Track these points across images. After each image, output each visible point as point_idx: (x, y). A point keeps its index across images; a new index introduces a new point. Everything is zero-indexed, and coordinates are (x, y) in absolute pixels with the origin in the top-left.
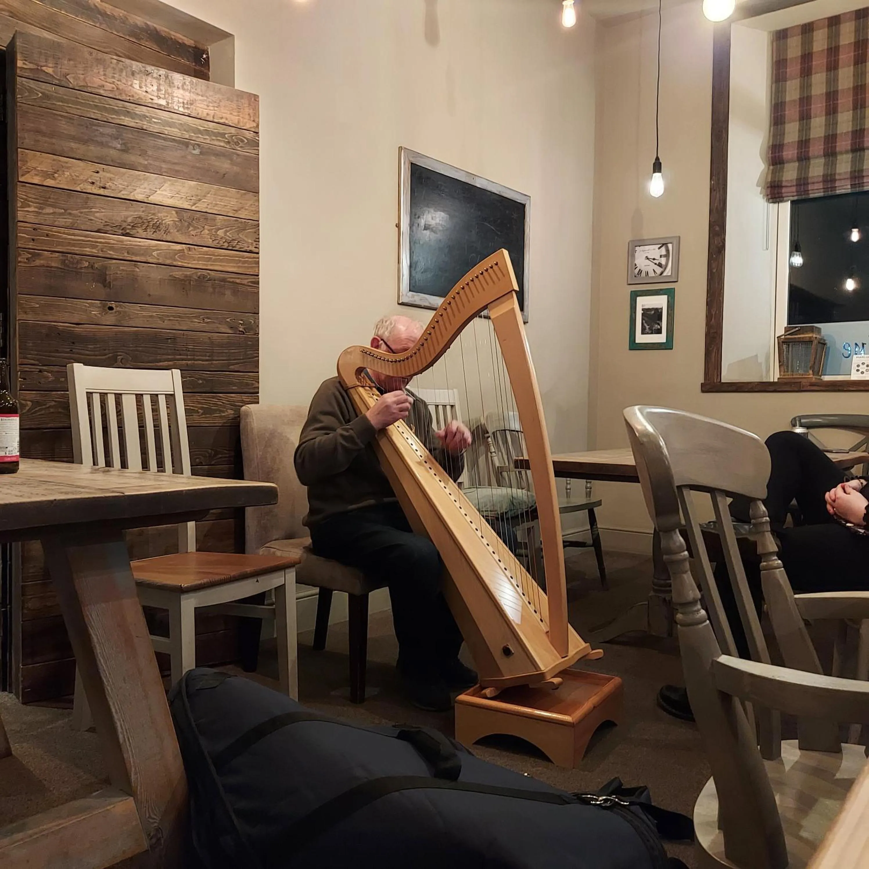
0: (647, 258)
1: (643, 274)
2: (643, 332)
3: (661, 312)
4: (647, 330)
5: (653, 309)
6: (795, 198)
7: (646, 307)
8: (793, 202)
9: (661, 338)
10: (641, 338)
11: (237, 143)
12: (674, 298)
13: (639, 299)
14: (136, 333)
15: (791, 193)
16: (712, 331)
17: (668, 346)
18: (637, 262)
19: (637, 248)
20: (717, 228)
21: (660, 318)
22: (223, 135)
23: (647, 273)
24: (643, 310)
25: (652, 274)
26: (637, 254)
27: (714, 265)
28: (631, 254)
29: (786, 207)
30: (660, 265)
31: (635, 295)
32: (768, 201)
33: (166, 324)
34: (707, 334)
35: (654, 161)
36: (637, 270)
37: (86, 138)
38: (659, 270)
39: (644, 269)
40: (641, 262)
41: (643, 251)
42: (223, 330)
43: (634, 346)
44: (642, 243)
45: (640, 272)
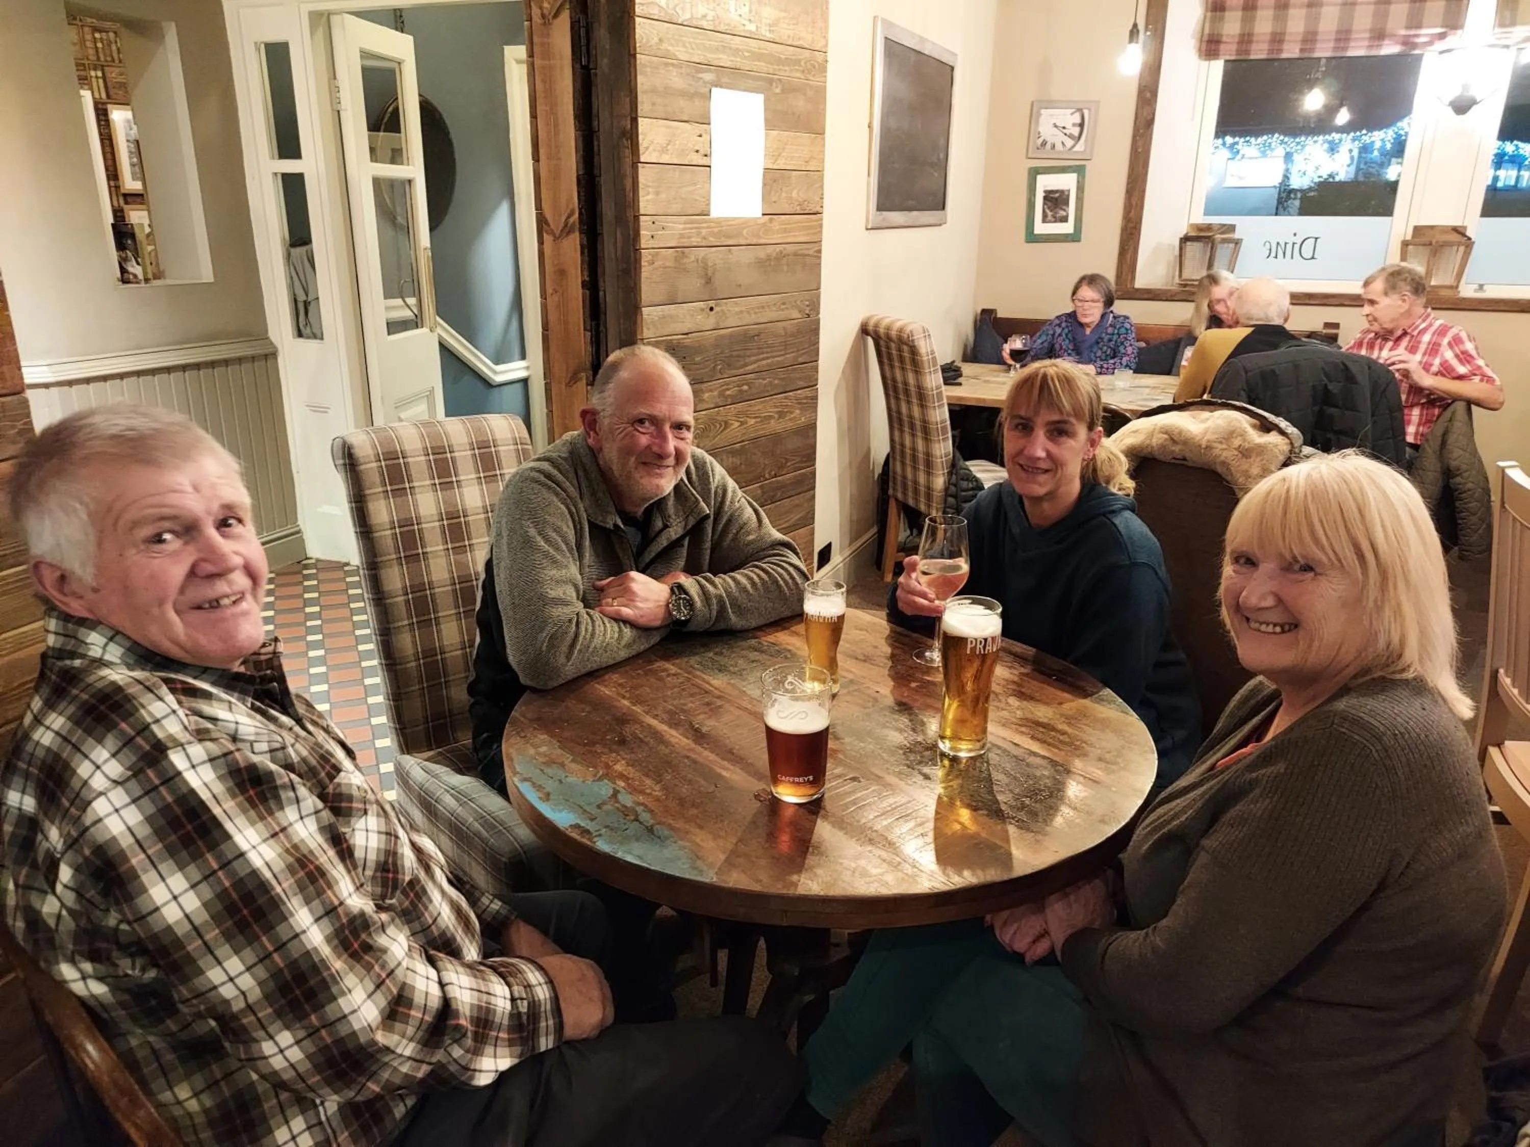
0: (1055, 126)
1: (1048, 146)
2: (1045, 220)
3: (1068, 196)
4: (1050, 218)
5: (1057, 191)
6: (1233, 58)
7: (1049, 188)
8: (1226, 61)
9: (1067, 228)
10: (1041, 228)
11: (809, 72)
12: (1084, 177)
13: (1039, 177)
14: (731, 336)
15: (1229, 51)
16: (1131, 225)
17: (1074, 238)
18: (1041, 129)
19: (1043, 111)
20: (1148, 95)
21: (1066, 202)
22: (798, 62)
23: (1053, 147)
24: (1045, 192)
25: (1059, 147)
26: (1042, 119)
27: (1140, 143)
28: (1033, 117)
29: (1217, 68)
30: (1071, 136)
31: (1034, 173)
32: (1200, 56)
33: (753, 318)
34: (1124, 230)
35: (1130, 27)
36: (1041, 140)
37: (692, 91)
38: (1069, 143)
39: (1050, 140)
40: (1046, 130)
41: (1052, 115)
42: (794, 316)
43: (1032, 238)
44: (1051, 104)
45: (1044, 143)
